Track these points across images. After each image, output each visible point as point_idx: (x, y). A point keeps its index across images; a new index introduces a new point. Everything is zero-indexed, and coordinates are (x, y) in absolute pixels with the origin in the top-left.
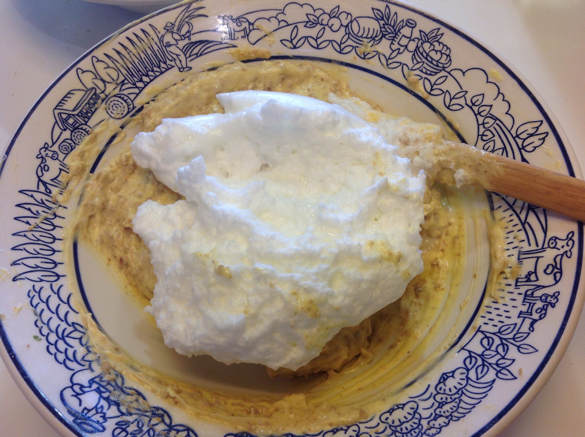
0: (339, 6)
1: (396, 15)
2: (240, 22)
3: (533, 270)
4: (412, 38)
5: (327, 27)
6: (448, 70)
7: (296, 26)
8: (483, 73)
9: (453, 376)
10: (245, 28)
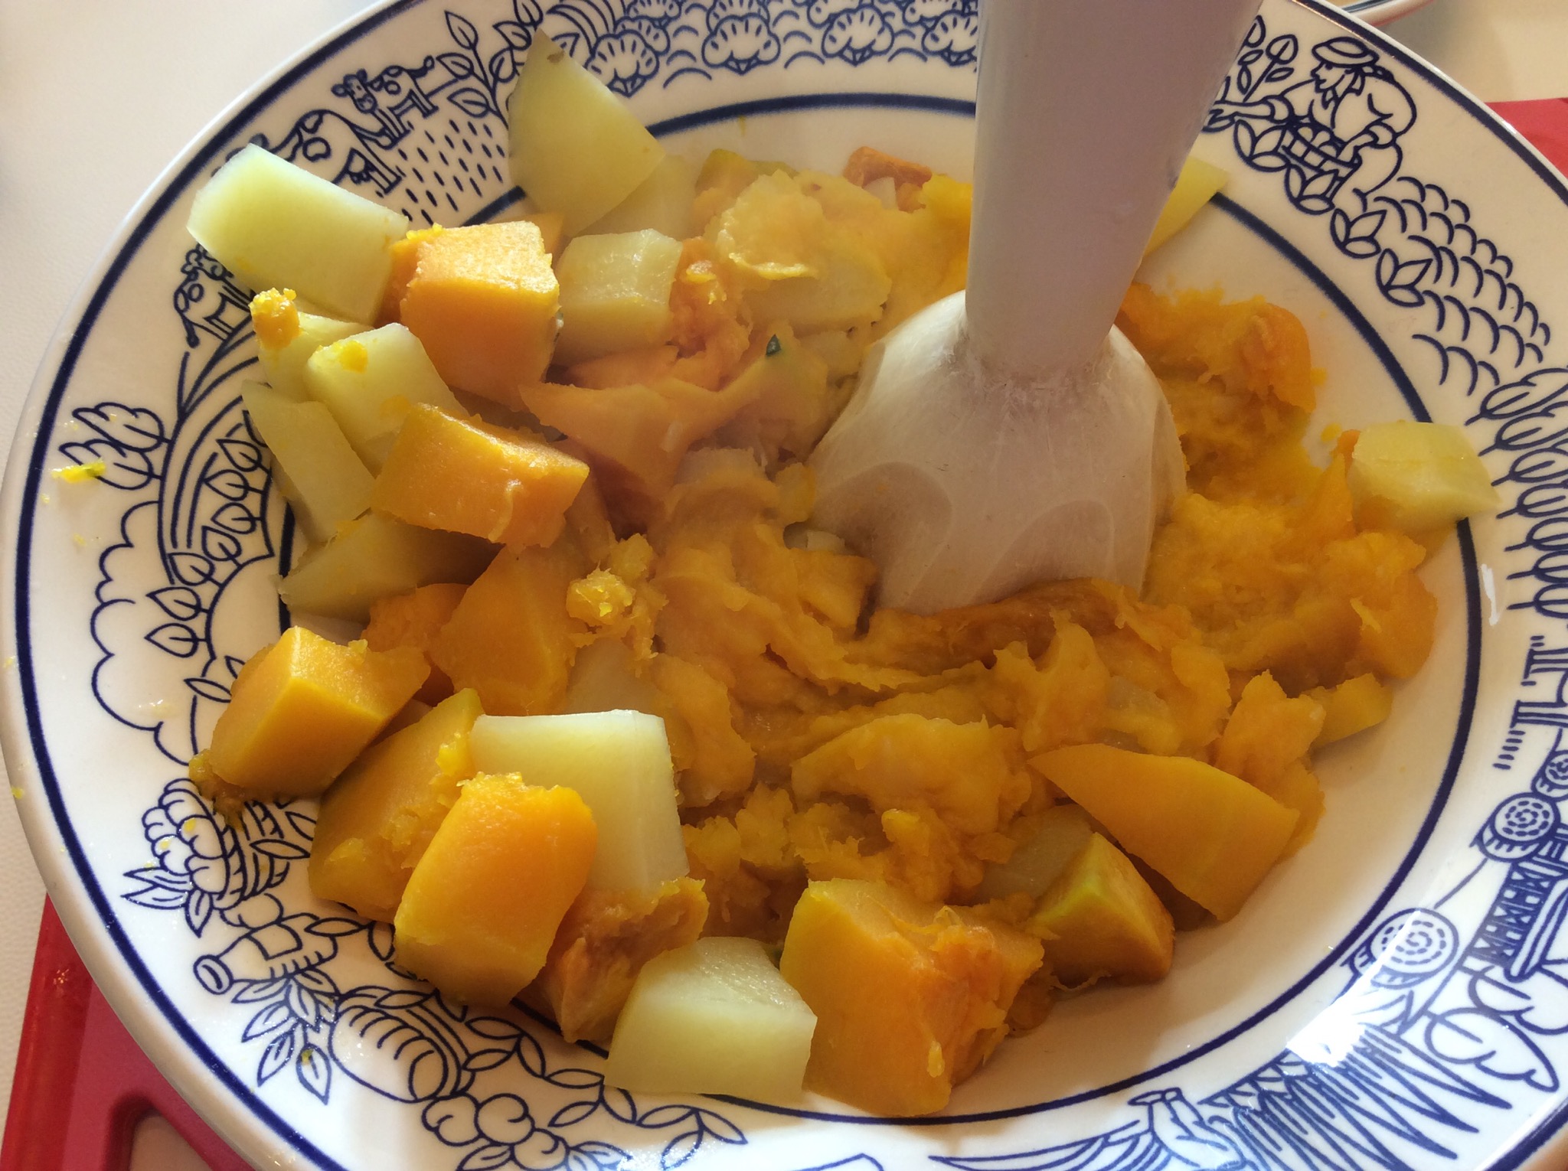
1: (251, 1032)
3: (348, 178)
4: (243, 931)
5: (542, 1122)
8: (101, 686)
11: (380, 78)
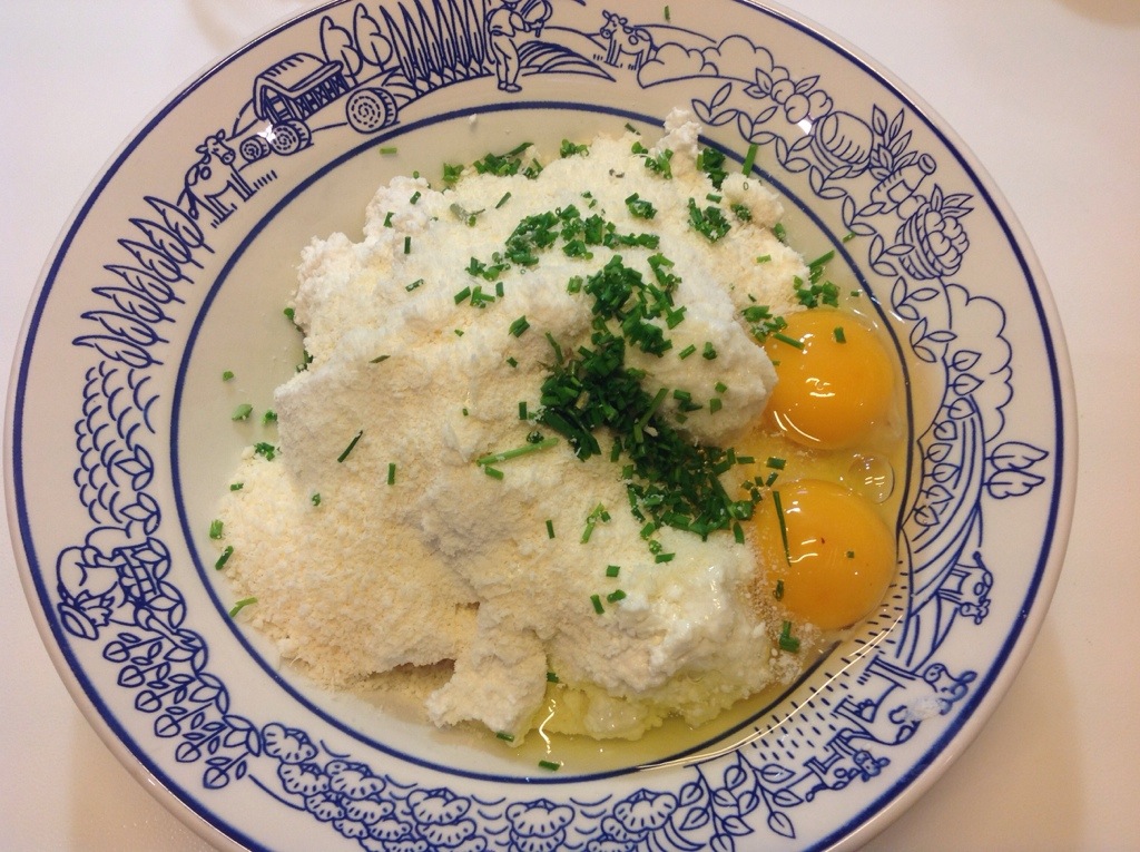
0: (818, 77)
1: (907, 137)
2: (637, 36)
3: (875, 701)
4: (915, 194)
5: (781, 108)
6: (947, 280)
7: (730, 84)
8: (1001, 316)
9: (651, 801)
10: (642, 52)
11: (851, 778)
